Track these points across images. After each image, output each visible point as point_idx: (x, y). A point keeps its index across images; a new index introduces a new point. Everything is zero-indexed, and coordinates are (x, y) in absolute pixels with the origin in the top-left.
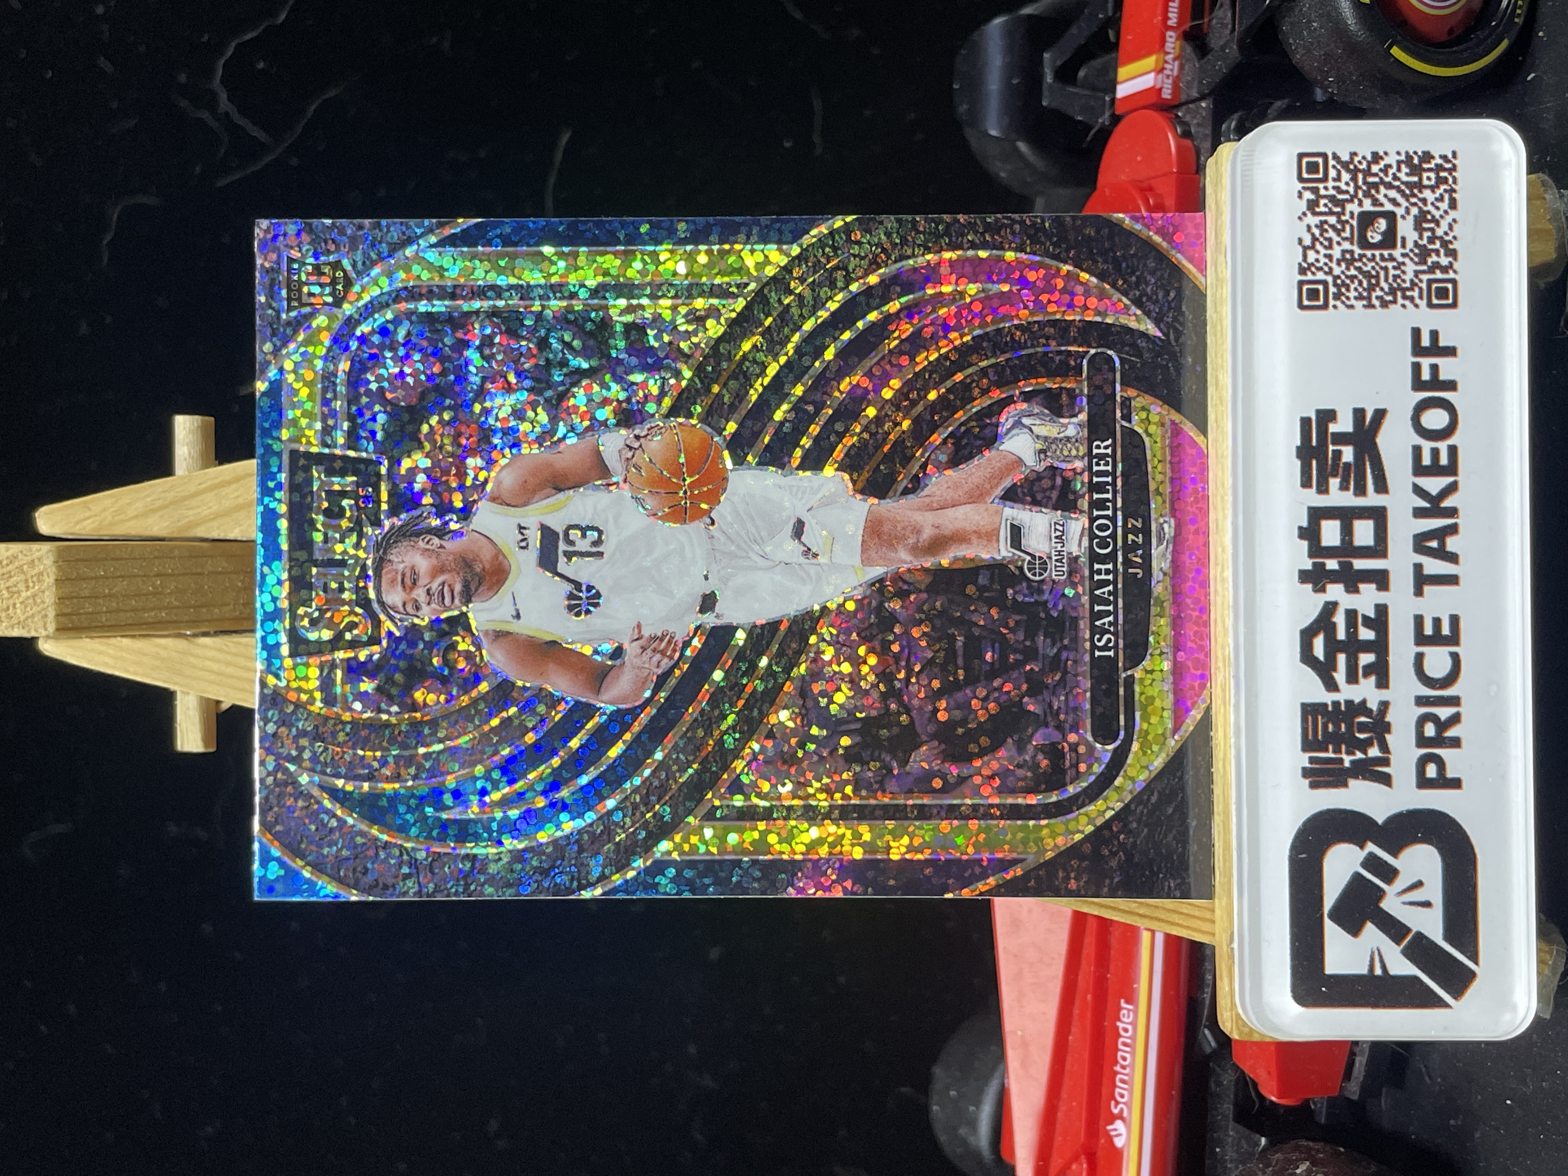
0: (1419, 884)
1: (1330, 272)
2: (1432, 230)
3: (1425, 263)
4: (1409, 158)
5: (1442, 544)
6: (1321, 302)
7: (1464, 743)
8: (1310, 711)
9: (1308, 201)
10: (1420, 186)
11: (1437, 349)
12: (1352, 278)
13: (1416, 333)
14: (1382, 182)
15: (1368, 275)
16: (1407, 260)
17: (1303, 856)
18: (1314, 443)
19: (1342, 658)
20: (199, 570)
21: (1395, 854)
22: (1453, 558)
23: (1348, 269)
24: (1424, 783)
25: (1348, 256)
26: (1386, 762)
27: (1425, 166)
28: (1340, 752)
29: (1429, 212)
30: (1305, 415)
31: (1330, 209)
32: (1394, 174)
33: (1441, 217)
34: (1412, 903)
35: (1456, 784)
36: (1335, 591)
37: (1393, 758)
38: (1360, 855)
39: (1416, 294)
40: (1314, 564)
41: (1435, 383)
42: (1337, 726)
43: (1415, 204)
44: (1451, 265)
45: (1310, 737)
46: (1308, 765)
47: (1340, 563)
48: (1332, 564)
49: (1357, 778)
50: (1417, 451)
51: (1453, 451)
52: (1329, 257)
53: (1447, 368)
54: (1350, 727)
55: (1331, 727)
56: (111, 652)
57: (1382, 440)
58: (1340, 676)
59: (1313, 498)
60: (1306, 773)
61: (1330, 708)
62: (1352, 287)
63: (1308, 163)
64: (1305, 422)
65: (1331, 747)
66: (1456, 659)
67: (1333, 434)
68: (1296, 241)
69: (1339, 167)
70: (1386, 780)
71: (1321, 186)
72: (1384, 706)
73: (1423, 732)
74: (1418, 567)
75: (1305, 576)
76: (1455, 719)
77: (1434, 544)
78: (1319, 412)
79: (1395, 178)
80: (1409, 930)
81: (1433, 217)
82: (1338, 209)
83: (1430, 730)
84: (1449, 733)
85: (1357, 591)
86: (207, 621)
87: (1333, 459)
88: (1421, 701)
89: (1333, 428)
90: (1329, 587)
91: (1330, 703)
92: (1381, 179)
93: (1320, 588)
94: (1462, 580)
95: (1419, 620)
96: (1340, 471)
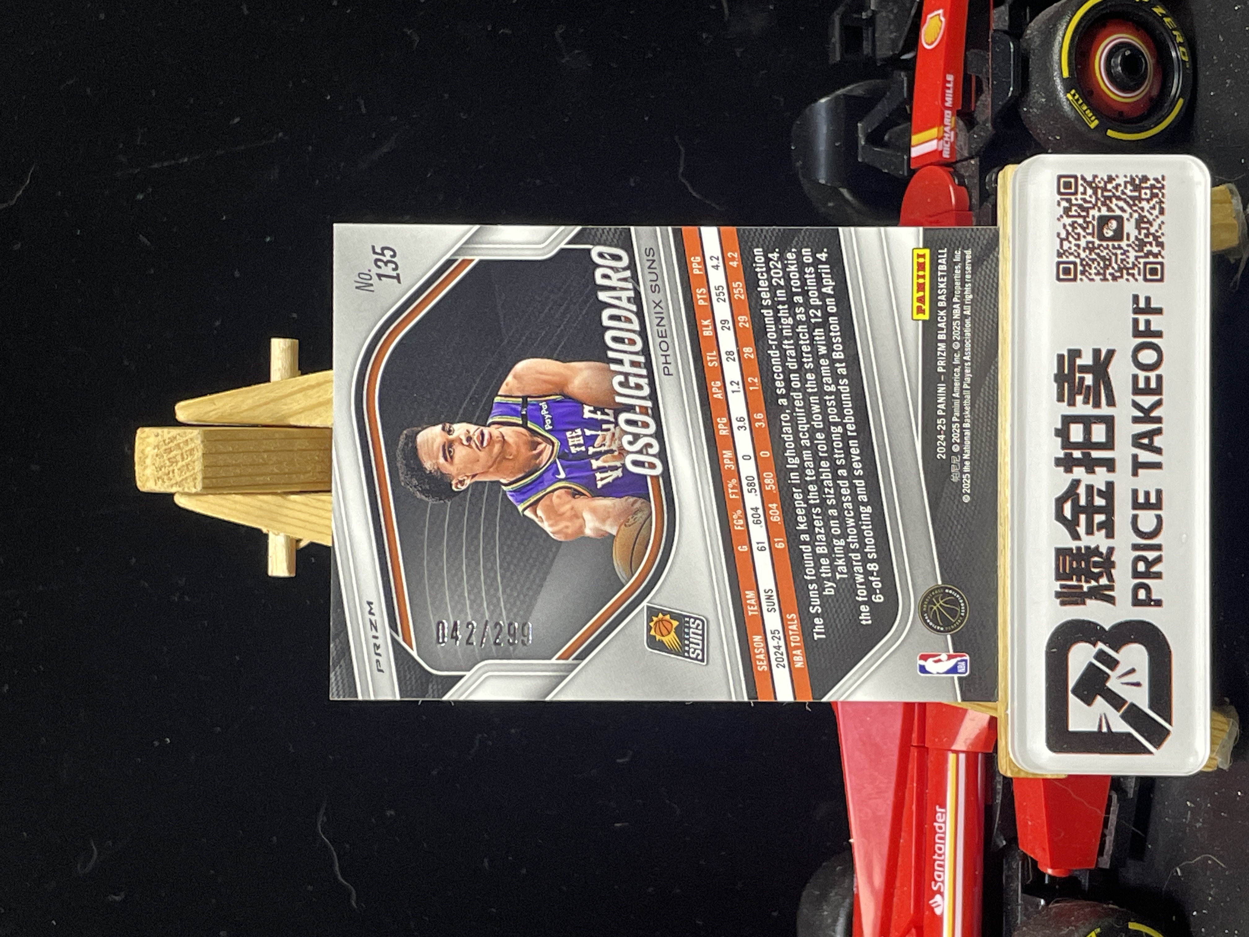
0: (1133, 671)
1: (1078, 256)
2: (1148, 229)
3: (1142, 251)
4: (1133, 179)
5: (1151, 441)
6: (1072, 277)
7: (1164, 576)
8: (1061, 553)
9: (1065, 208)
10: (1140, 199)
11: (1149, 310)
12: (1093, 260)
13: (1136, 298)
14: (1114, 196)
15: (1103, 258)
16: (1130, 249)
17: (1054, 650)
18: (1066, 371)
19: (1083, 518)
20: (291, 448)
22: (1158, 451)
23: (1090, 254)
24: (1137, 602)
25: (1090, 245)
26: (1111, 588)
27: (1144, 185)
28: (1080, 580)
29: (1145, 217)
30: (1061, 352)
31: (1079, 213)
32: (1122, 191)
33: (1154, 220)
34: (1128, 684)
35: (1158, 603)
36: (1079, 472)
37: (1116, 585)
38: (1094, 650)
39: (1136, 271)
40: (1066, 454)
41: (1149, 333)
42: (1079, 564)
43: (1136, 211)
44: (1160, 253)
45: (1061, 571)
46: (1059, 590)
47: (1083, 454)
48: (1077, 454)
49: (1091, 598)
50: (1135, 378)
51: (1159, 378)
52: (1078, 246)
53: (1156, 322)
54: (1088, 563)
55: (1075, 565)
56: (228, 505)
57: (1112, 370)
58: (1082, 529)
59: (1065, 409)
60: (1058, 595)
61: (1074, 551)
62: (1093, 266)
63: (1065, 183)
64: (1061, 358)
65: (1074, 578)
66: (1159, 518)
67: (1080, 366)
68: (1056, 235)
69: (1085, 185)
70: (1111, 600)
71: (1073, 198)
72: (1111, 550)
73: (1137, 569)
74: (1135, 457)
75: (1058, 462)
76: (1159, 560)
77: (1146, 441)
78: (1070, 351)
79: (1123, 193)
80: (1125, 702)
81: (1148, 220)
82: (1084, 214)
83: (1141, 567)
84: (1155, 569)
85: (1093, 472)
86: (296, 484)
87: (1079, 383)
88: (1136, 547)
89: (1079, 362)
90: (1075, 469)
91: (1074, 548)
92: (1113, 193)
93: (1069, 470)
94: (1164, 466)
95: (1135, 492)
96: (1084, 391)
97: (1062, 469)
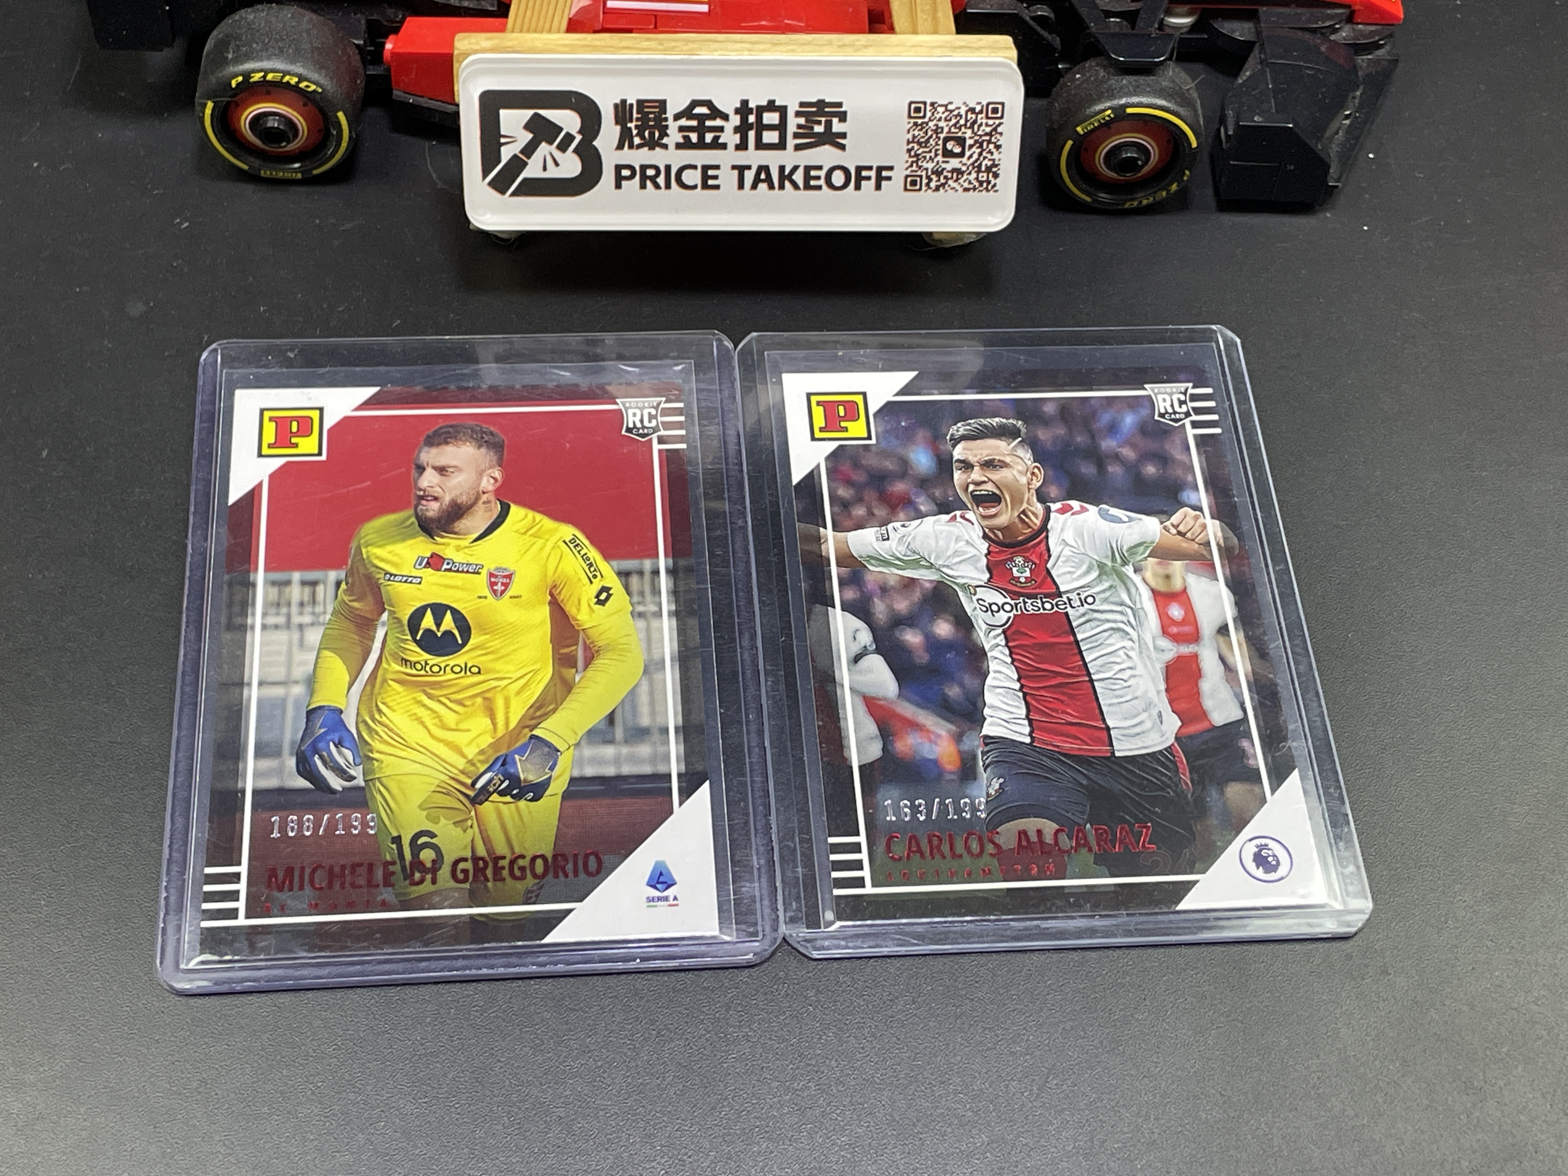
0: (557, 164)
1: (930, 120)
3: (933, 173)
4: (996, 166)
5: (763, 181)
6: (912, 115)
7: (643, 191)
8: (662, 104)
9: (974, 108)
10: (979, 172)
11: (880, 179)
12: (926, 133)
13: (891, 168)
14: (983, 150)
15: (927, 141)
16: (934, 164)
17: (573, 100)
18: (827, 110)
19: (694, 123)
21: (576, 151)
22: (754, 186)
23: (932, 130)
24: (618, 168)
26: (631, 146)
27: (991, 175)
28: (636, 121)
29: (963, 176)
30: (844, 105)
31: (969, 120)
32: (987, 157)
33: (959, 183)
34: (545, 160)
35: (618, 186)
36: (736, 120)
37: (633, 151)
38: (574, 132)
39: (914, 168)
40: (751, 109)
41: (859, 179)
42: (652, 120)
43: (968, 168)
44: (929, 188)
45: (646, 104)
46: (628, 102)
47: (752, 124)
48: (752, 119)
49: (621, 130)
50: (820, 168)
51: (819, 188)
52: (940, 120)
53: (868, 186)
54: (653, 127)
57: (827, 147)
58: (683, 122)
59: (793, 109)
60: (624, 102)
61: (664, 116)
62: (921, 133)
63: (998, 108)
64: (840, 105)
65: (639, 116)
66: (695, 187)
67: (831, 121)
68: (951, 101)
69: (994, 126)
70: (620, 147)
71: (983, 115)
72: (665, 147)
73: (649, 168)
74: (749, 167)
75: (745, 103)
76: (657, 186)
77: (763, 176)
78: (845, 113)
79: (985, 158)
80: (529, 157)
81: (960, 179)
82: (968, 124)
83: (650, 172)
84: (649, 183)
85: (735, 132)
87: (816, 120)
88: (668, 168)
89: (835, 120)
90: (738, 117)
91: (667, 115)
92: (985, 150)
93: (737, 111)
94: (741, 192)
95: (717, 167)
96: (809, 125)
97: (738, 105)
